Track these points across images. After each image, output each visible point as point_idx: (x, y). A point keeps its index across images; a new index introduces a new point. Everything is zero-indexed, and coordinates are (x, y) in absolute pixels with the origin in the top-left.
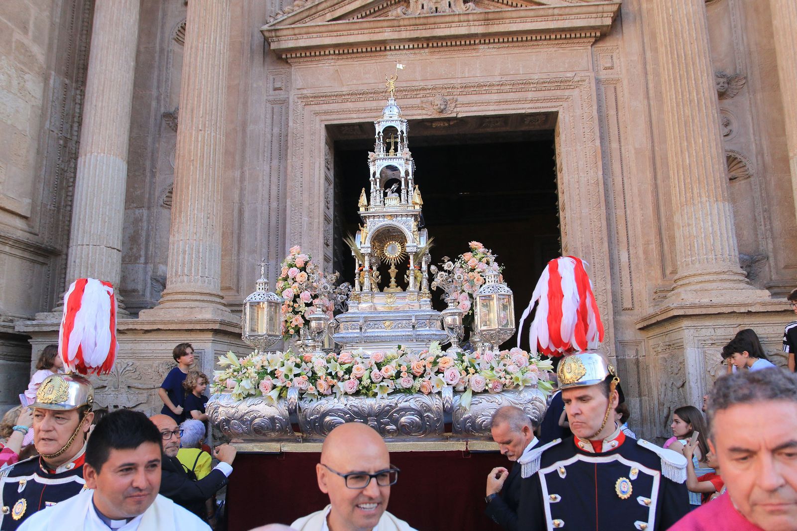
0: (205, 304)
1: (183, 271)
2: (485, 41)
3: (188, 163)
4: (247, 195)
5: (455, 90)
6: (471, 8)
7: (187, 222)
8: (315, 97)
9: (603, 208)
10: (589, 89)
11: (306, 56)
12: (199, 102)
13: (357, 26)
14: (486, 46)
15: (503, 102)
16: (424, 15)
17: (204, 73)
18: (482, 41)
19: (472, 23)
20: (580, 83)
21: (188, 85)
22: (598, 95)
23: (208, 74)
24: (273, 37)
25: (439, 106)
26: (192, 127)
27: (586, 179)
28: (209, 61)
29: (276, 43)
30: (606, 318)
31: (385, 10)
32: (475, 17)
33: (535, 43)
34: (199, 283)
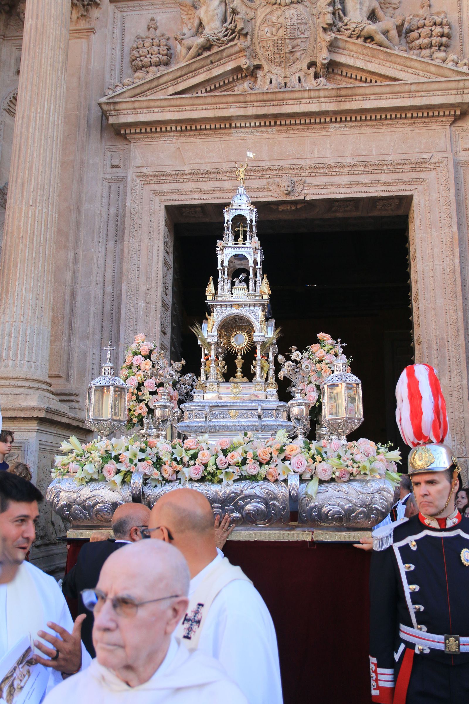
0: (31, 391)
1: (8, 354)
2: (336, 119)
3: (17, 240)
4: (80, 278)
5: (303, 171)
6: (322, 84)
7: (14, 303)
8: (155, 176)
9: (460, 298)
10: (446, 172)
11: (146, 132)
12: (30, 175)
13: (201, 101)
14: (337, 125)
15: (354, 184)
16: (271, 91)
17: (36, 145)
18: (334, 120)
19: (322, 100)
20: (437, 165)
21: (19, 157)
22: (457, 178)
23: (40, 146)
24: (111, 111)
25: (286, 187)
26: (22, 201)
27: (441, 267)
28: (42, 132)
29: (114, 117)
30: (461, 416)
31: (231, 85)
32: (327, 93)
33: (390, 122)
34: (25, 369)
